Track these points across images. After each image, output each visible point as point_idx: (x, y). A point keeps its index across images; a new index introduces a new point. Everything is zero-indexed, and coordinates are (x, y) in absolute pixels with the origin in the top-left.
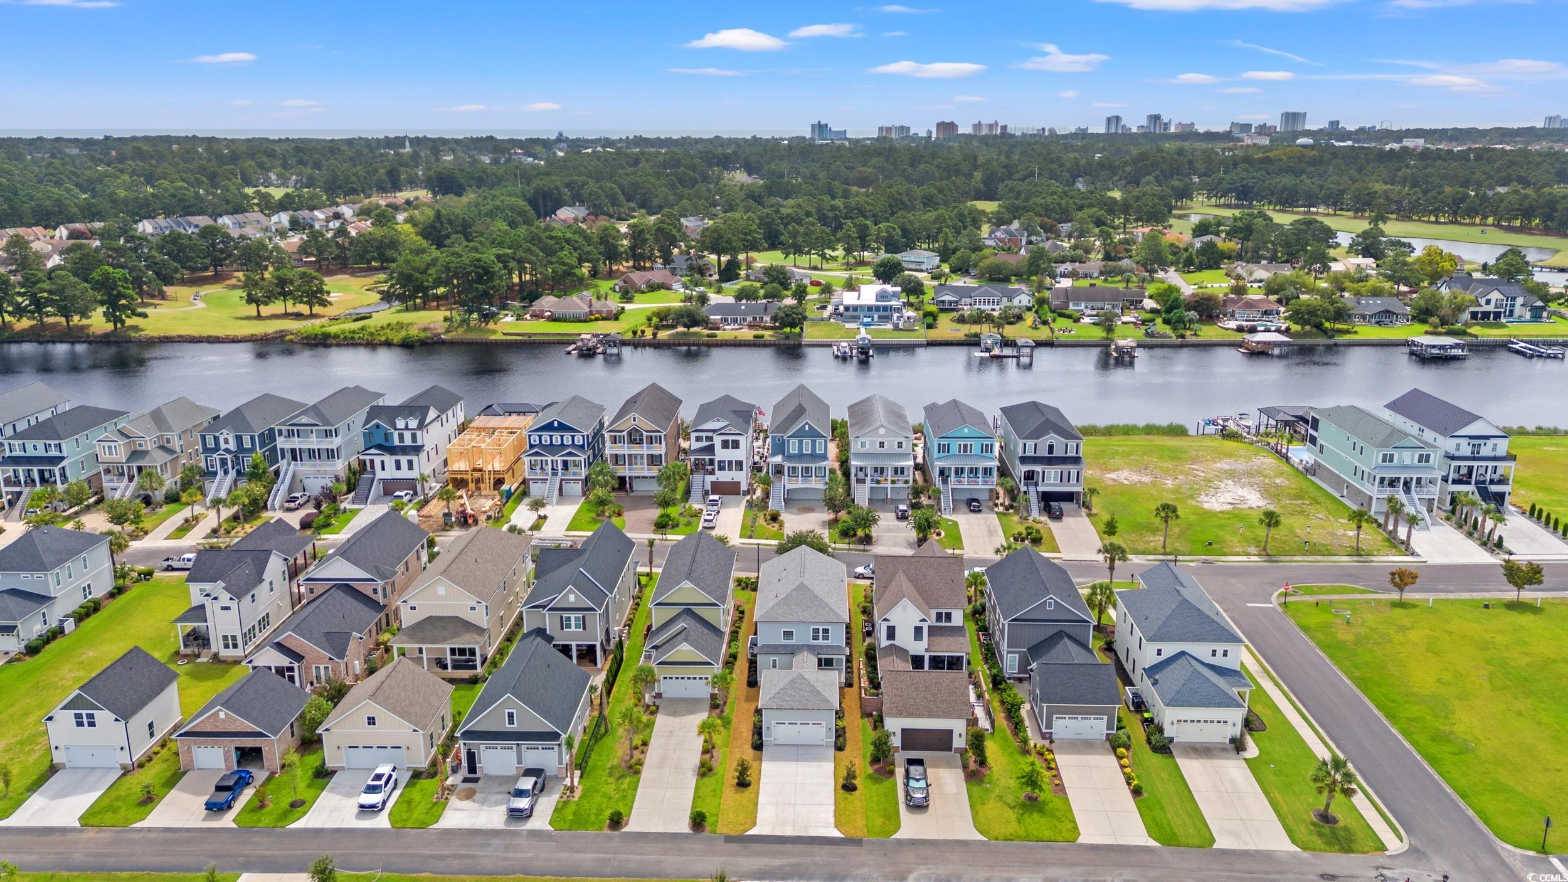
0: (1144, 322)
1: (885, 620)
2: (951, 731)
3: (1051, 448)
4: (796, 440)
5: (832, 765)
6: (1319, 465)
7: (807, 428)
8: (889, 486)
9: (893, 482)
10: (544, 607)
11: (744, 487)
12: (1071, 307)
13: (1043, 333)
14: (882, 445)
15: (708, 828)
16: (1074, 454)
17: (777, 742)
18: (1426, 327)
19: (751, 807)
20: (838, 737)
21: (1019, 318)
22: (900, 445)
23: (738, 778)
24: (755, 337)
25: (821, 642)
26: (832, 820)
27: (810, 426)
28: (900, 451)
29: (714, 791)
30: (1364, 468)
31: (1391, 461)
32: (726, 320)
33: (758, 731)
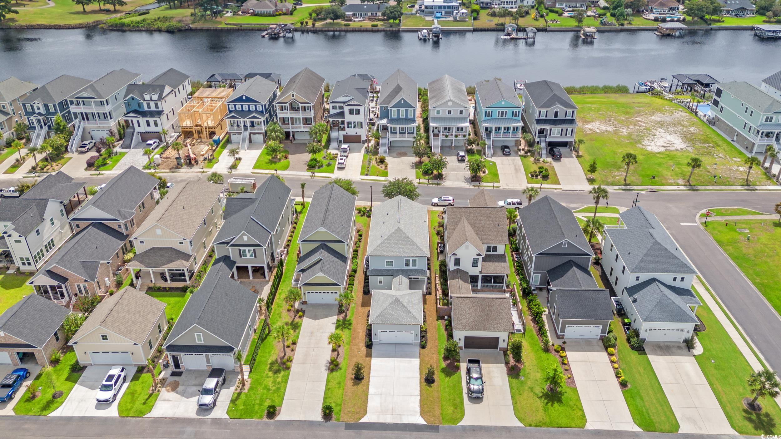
0: (600, 16)
1: (454, 254)
2: (498, 339)
3: (556, 114)
4: (396, 110)
5: (419, 359)
6: (719, 119)
7: (402, 101)
8: (454, 138)
9: (456, 136)
10: (227, 243)
11: (363, 138)
12: (557, 6)
13: (541, 23)
14: (450, 113)
15: (334, 416)
16: (570, 118)
17: (381, 342)
18: (764, 18)
19: (363, 398)
20: (422, 337)
21: (527, 13)
22: (461, 112)
23: (355, 374)
24: (373, 26)
25: (411, 267)
26: (418, 409)
27: (404, 101)
28: (461, 116)
29: (339, 383)
30: (752, 125)
31: (771, 121)
32: (355, 15)
33: (369, 334)
